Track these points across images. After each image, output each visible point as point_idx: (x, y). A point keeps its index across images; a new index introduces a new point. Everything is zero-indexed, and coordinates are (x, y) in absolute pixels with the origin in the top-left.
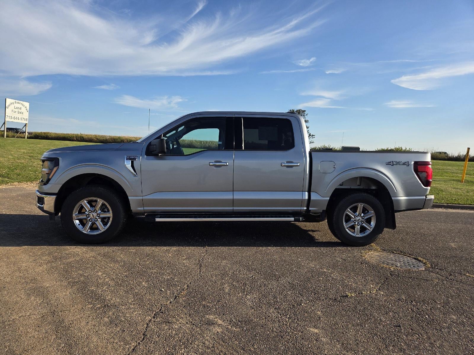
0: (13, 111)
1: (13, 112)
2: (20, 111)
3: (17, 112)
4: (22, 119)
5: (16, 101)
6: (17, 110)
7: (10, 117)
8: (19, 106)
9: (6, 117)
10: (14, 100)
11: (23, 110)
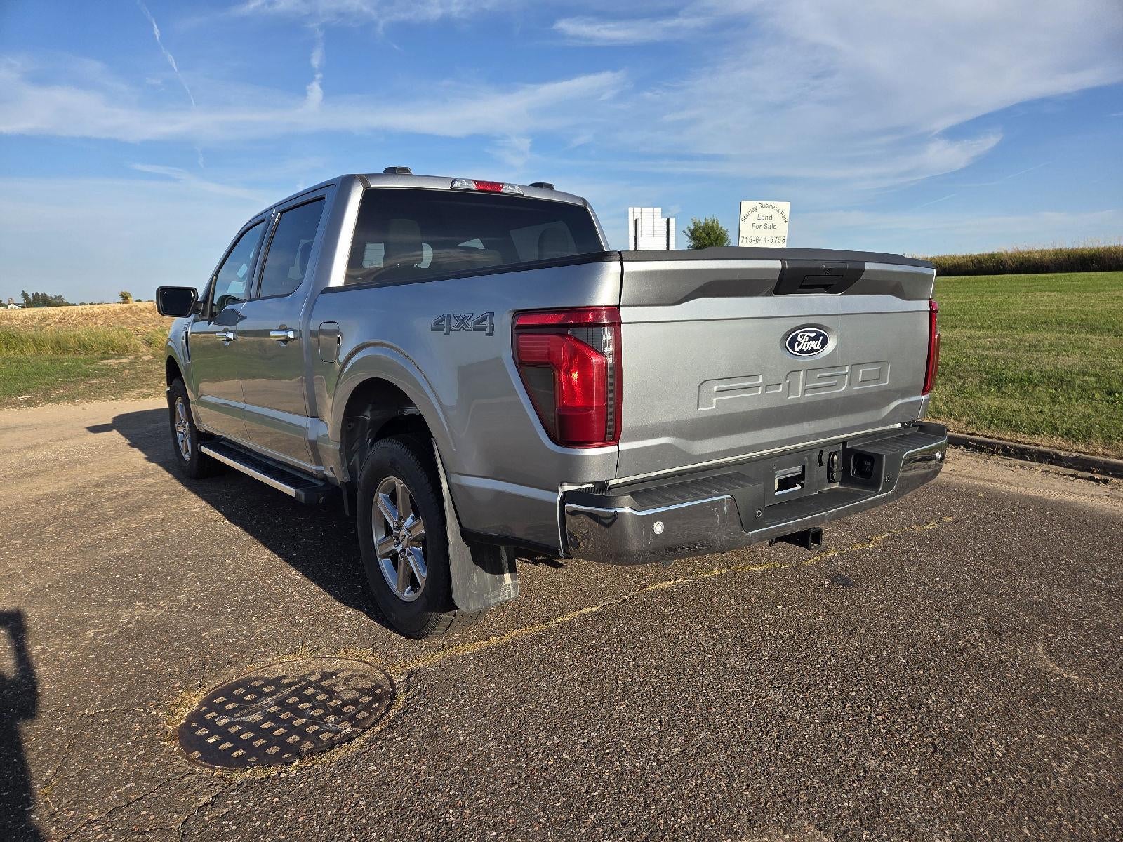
0: (755, 225)
1: (754, 228)
2: (769, 223)
3: (763, 226)
4: (774, 239)
5: (761, 202)
6: (762, 222)
7: (748, 239)
8: (767, 212)
9: (741, 239)
10: (758, 202)
11: (777, 219)
